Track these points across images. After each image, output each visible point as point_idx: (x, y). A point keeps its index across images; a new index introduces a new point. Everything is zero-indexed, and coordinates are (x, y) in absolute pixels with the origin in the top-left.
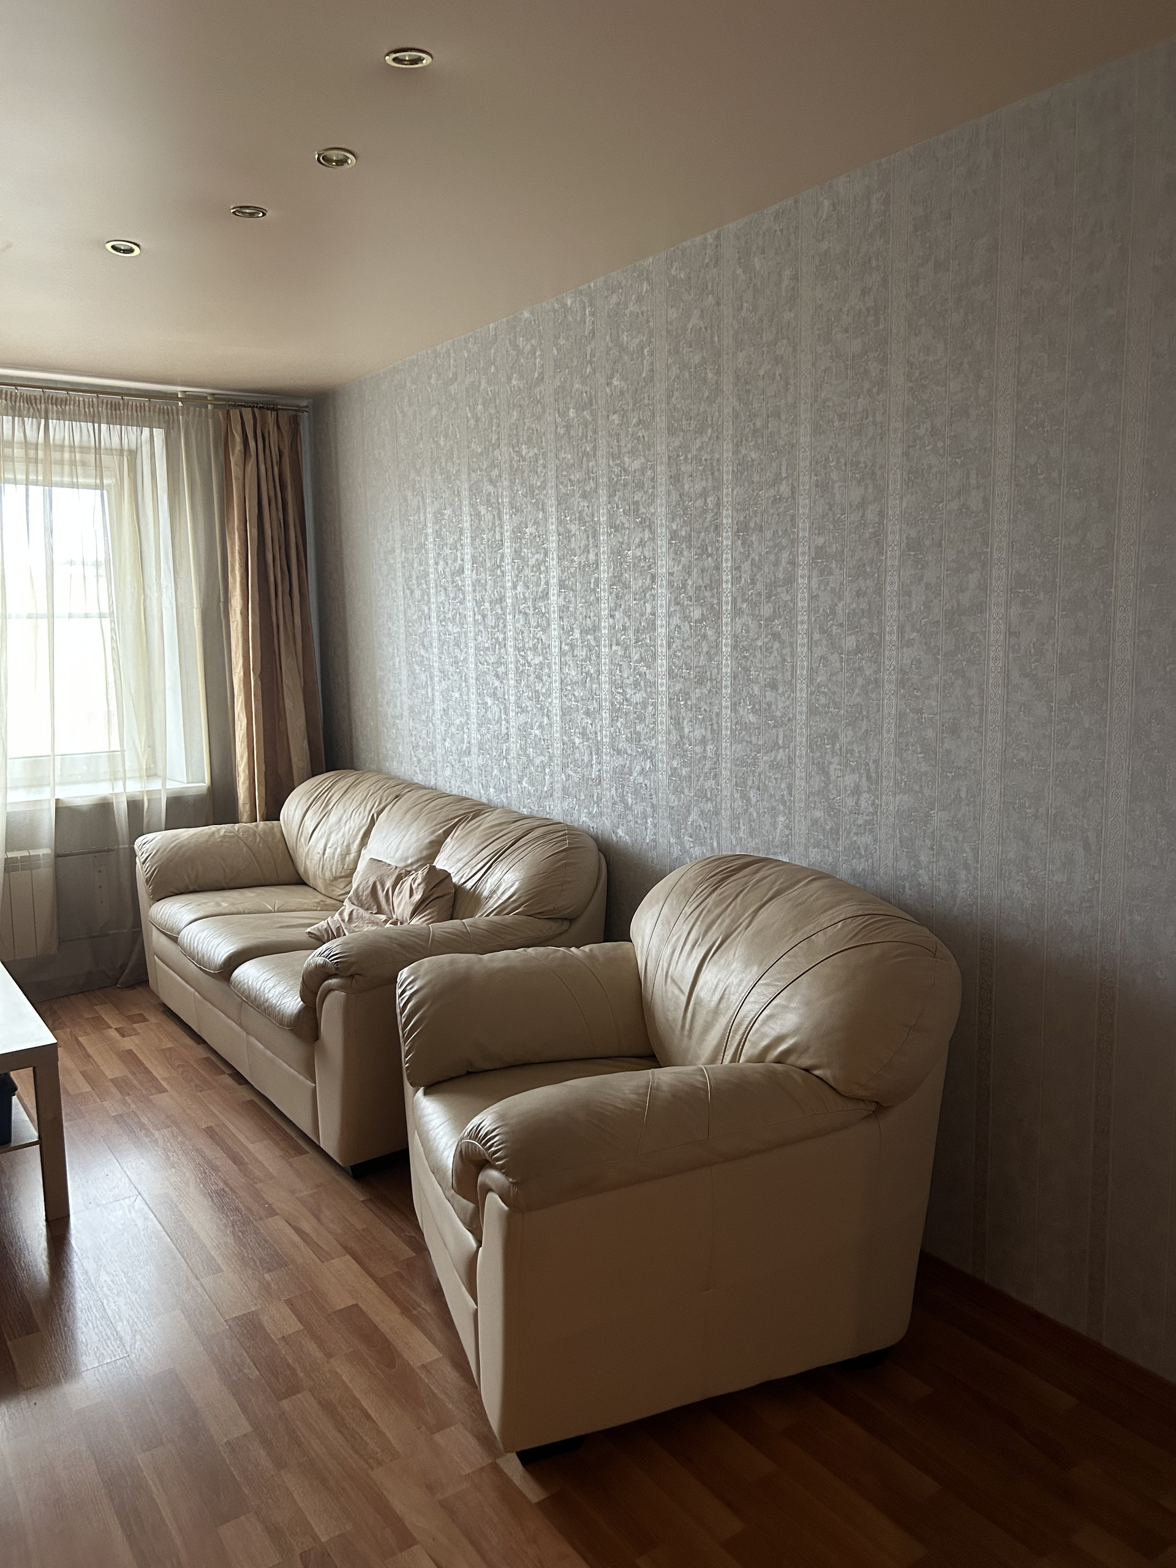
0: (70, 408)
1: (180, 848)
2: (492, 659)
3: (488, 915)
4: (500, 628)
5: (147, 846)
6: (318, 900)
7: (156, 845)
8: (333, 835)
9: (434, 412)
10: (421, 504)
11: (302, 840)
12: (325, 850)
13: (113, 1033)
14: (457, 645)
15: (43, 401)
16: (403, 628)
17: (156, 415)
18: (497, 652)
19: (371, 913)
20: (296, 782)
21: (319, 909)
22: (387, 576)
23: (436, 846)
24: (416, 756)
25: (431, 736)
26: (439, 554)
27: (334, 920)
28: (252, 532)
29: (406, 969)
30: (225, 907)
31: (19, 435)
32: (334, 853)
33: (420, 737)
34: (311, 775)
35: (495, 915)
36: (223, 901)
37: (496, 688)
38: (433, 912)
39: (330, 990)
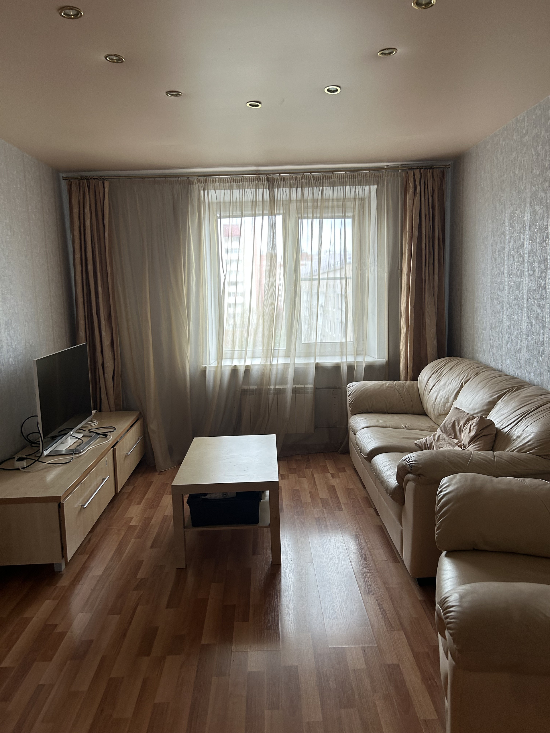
0: (333, 180)
1: (366, 391)
2: (537, 297)
3: (512, 451)
4: (543, 278)
5: (351, 388)
6: (430, 425)
7: (355, 388)
8: (441, 391)
9: (514, 154)
10: (503, 209)
11: (426, 392)
12: (436, 399)
13: (329, 475)
14: (518, 289)
15: (322, 178)
16: (490, 280)
17: (373, 178)
18: (540, 292)
19: (451, 438)
20: (429, 361)
21: (429, 430)
22: (483, 251)
23: (492, 405)
24: (492, 351)
25: (500, 340)
26: (511, 237)
27: (429, 439)
28: (415, 233)
29: (446, 478)
30: (381, 423)
31: (310, 196)
32: (440, 401)
33: (495, 341)
34: (437, 358)
35: (516, 452)
36: (381, 420)
37: (538, 314)
38: (481, 443)
39: (408, 481)
